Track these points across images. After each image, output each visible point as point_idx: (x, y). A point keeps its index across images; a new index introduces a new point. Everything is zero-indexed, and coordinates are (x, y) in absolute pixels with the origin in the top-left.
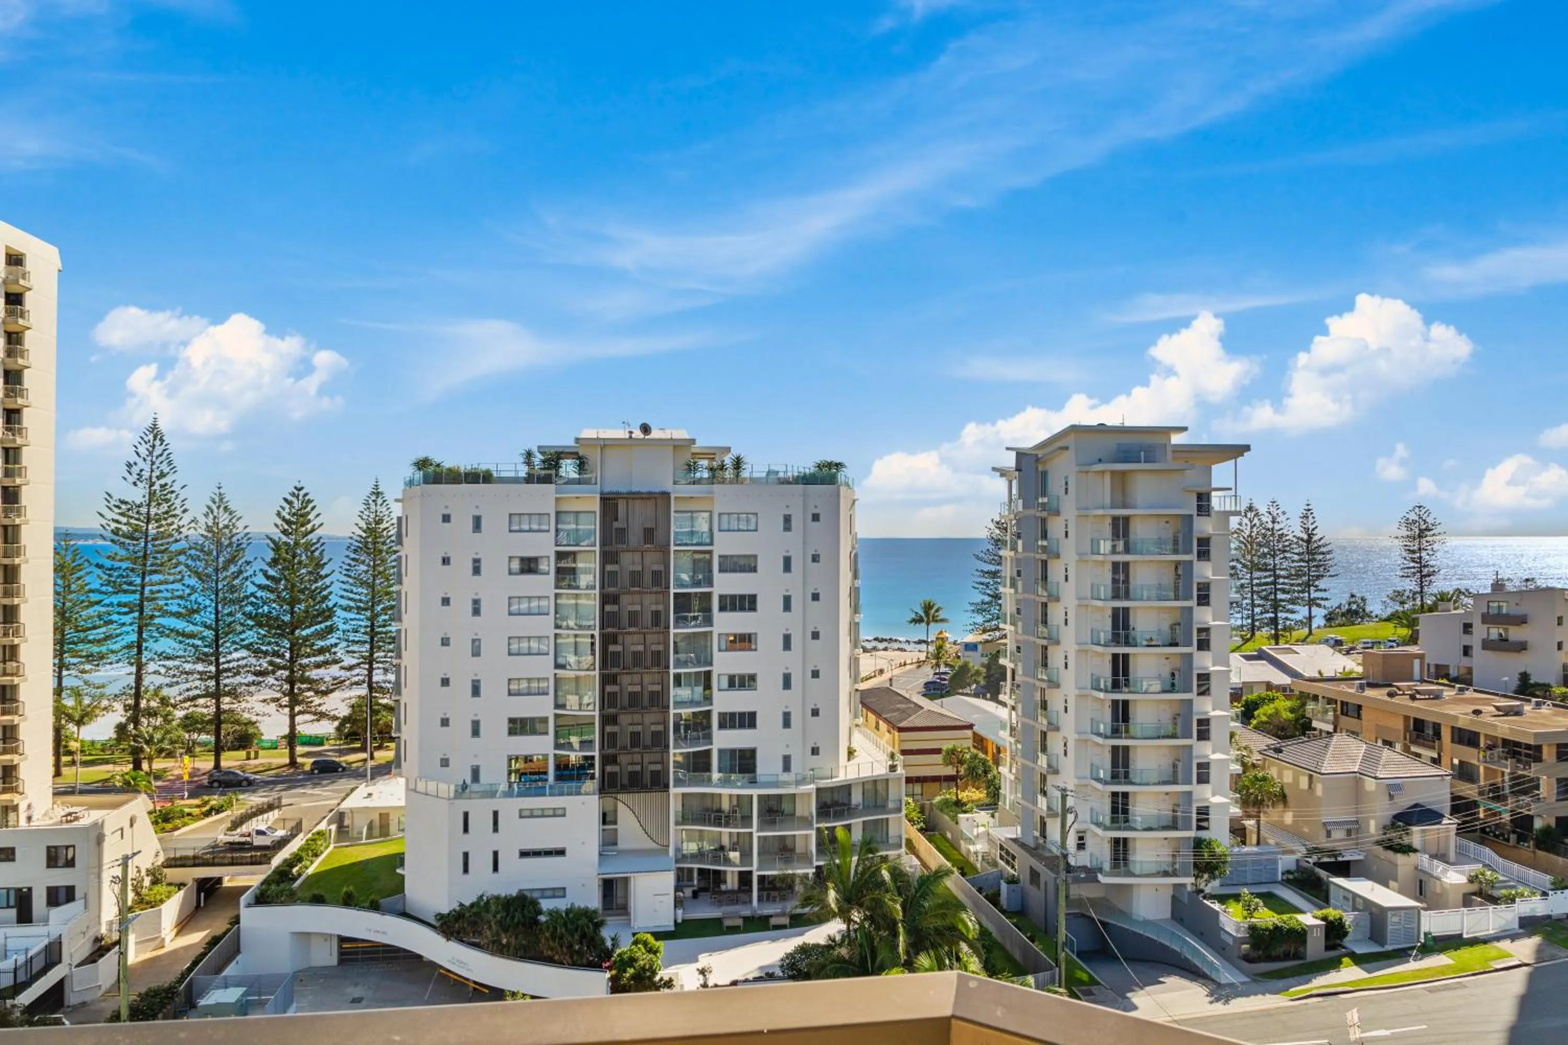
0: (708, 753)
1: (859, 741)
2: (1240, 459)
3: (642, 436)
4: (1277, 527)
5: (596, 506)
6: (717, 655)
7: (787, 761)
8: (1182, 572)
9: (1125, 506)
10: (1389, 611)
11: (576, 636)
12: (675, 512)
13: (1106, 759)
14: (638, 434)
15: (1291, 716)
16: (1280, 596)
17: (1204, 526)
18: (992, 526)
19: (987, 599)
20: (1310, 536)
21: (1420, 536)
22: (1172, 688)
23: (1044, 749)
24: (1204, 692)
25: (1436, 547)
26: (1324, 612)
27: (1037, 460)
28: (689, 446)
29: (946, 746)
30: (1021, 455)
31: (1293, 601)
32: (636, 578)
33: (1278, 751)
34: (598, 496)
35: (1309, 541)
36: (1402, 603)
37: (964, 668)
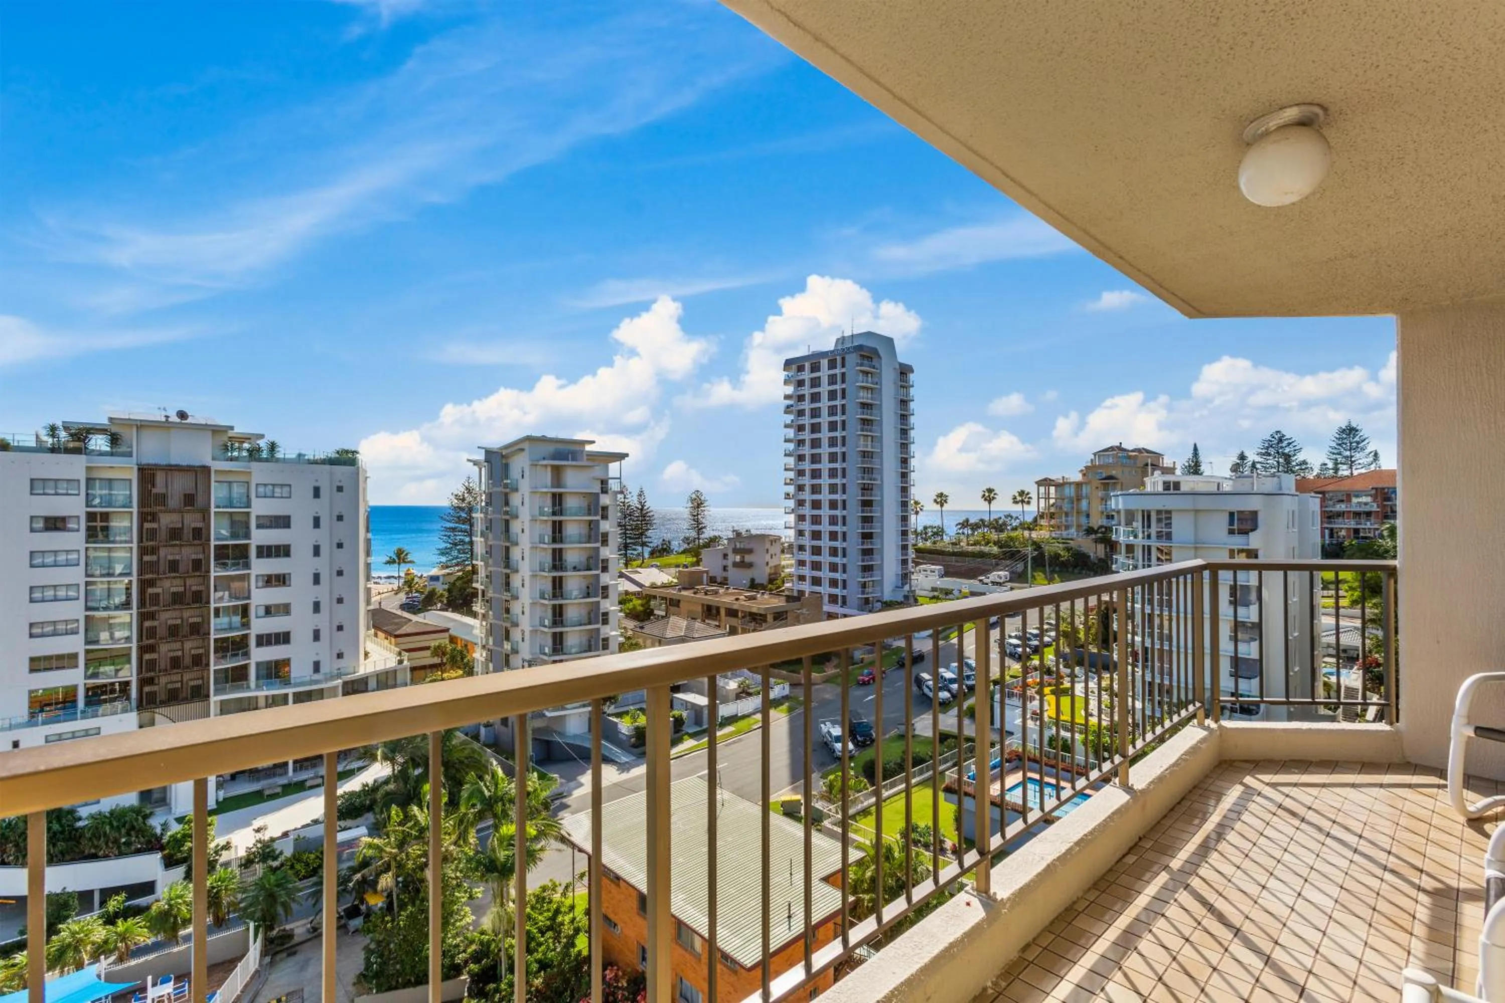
0: (245, 667)
1: (370, 646)
2: (623, 461)
3: (178, 420)
4: (627, 501)
5: (134, 476)
6: (254, 592)
7: (317, 667)
8: (592, 526)
9: (559, 486)
10: (682, 549)
11: (109, 582)
12: (216, 482)
13: (549, 641)
14: (174, 418)
15: (641, 608)
16: (628, 541)
17: (605, 500)
18: (453, 498)
19: (449, 546)
20: (643, 506)
21: (698, 507)
22: (588, 595)
23: (507, 638)
24: (606, 597)
25: (706, 513)
26: (649, 549)
27: (503, 456)
28: (226, 432)
29: (433, 644)
30: (489, 453)
31: (634, 544)
32: (175, 534)
33: (642, 628)
34: (136, 467)
35: (642, 510)
36: (688, 544)
37: (432, 593)
